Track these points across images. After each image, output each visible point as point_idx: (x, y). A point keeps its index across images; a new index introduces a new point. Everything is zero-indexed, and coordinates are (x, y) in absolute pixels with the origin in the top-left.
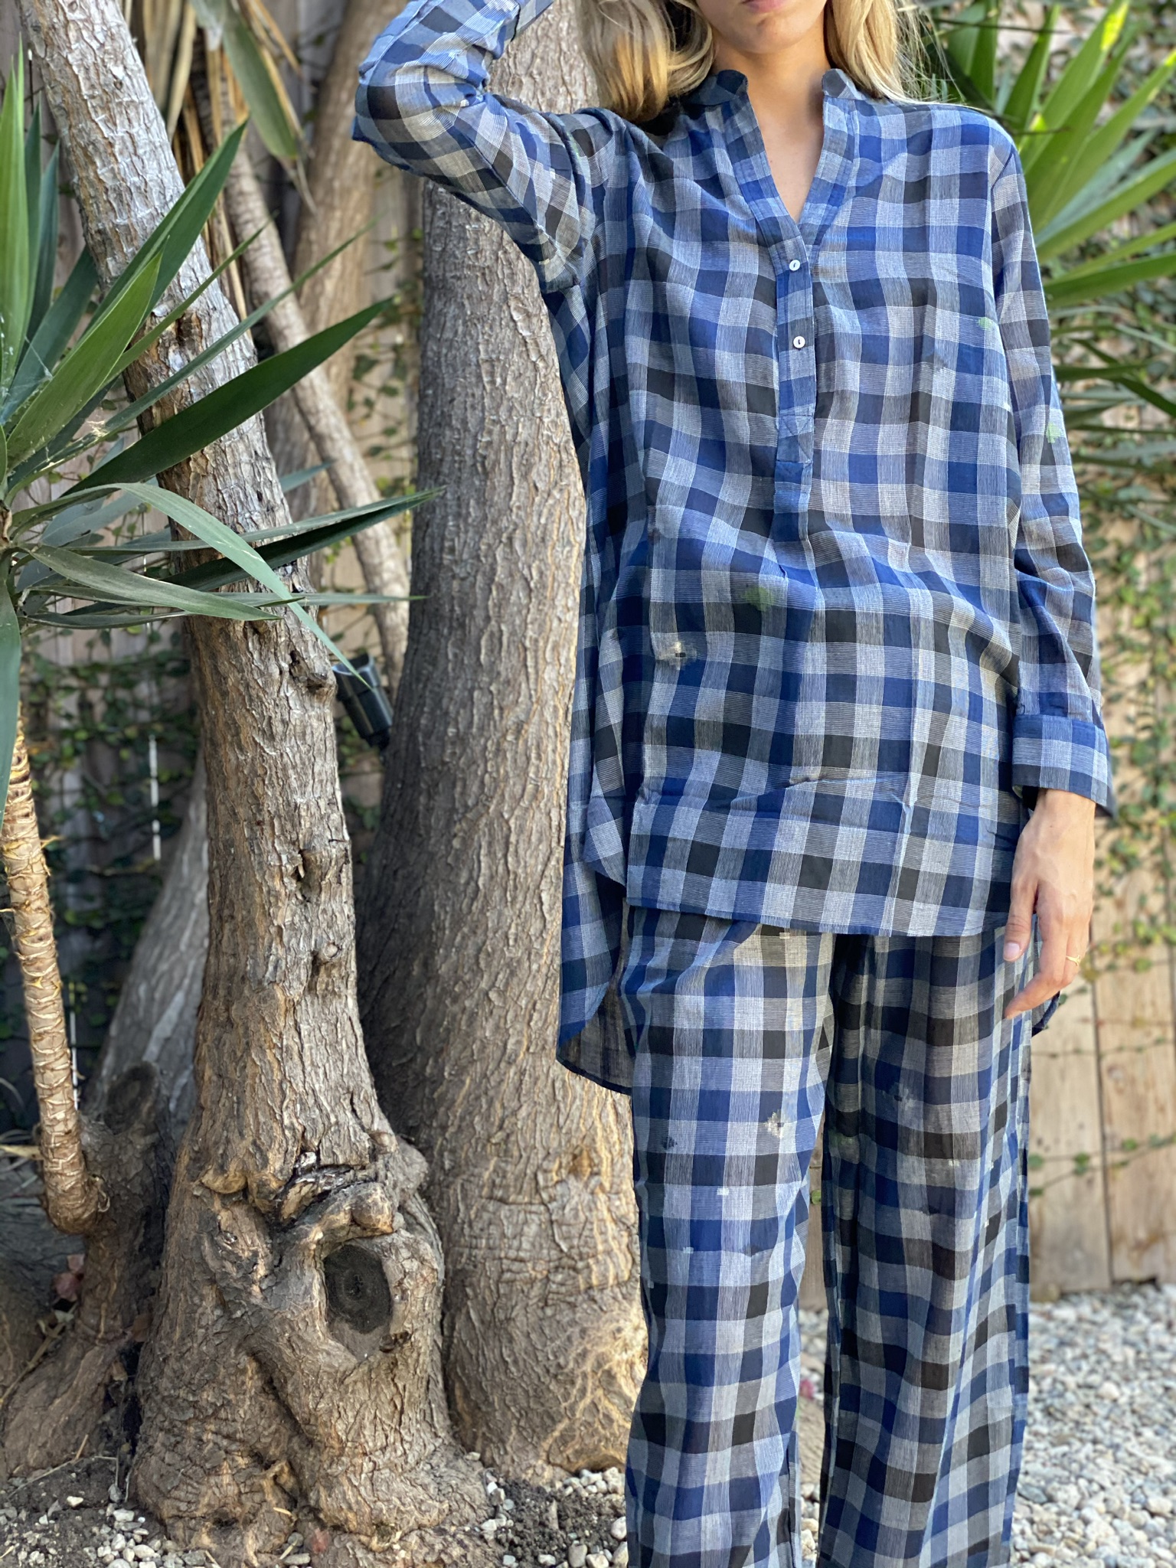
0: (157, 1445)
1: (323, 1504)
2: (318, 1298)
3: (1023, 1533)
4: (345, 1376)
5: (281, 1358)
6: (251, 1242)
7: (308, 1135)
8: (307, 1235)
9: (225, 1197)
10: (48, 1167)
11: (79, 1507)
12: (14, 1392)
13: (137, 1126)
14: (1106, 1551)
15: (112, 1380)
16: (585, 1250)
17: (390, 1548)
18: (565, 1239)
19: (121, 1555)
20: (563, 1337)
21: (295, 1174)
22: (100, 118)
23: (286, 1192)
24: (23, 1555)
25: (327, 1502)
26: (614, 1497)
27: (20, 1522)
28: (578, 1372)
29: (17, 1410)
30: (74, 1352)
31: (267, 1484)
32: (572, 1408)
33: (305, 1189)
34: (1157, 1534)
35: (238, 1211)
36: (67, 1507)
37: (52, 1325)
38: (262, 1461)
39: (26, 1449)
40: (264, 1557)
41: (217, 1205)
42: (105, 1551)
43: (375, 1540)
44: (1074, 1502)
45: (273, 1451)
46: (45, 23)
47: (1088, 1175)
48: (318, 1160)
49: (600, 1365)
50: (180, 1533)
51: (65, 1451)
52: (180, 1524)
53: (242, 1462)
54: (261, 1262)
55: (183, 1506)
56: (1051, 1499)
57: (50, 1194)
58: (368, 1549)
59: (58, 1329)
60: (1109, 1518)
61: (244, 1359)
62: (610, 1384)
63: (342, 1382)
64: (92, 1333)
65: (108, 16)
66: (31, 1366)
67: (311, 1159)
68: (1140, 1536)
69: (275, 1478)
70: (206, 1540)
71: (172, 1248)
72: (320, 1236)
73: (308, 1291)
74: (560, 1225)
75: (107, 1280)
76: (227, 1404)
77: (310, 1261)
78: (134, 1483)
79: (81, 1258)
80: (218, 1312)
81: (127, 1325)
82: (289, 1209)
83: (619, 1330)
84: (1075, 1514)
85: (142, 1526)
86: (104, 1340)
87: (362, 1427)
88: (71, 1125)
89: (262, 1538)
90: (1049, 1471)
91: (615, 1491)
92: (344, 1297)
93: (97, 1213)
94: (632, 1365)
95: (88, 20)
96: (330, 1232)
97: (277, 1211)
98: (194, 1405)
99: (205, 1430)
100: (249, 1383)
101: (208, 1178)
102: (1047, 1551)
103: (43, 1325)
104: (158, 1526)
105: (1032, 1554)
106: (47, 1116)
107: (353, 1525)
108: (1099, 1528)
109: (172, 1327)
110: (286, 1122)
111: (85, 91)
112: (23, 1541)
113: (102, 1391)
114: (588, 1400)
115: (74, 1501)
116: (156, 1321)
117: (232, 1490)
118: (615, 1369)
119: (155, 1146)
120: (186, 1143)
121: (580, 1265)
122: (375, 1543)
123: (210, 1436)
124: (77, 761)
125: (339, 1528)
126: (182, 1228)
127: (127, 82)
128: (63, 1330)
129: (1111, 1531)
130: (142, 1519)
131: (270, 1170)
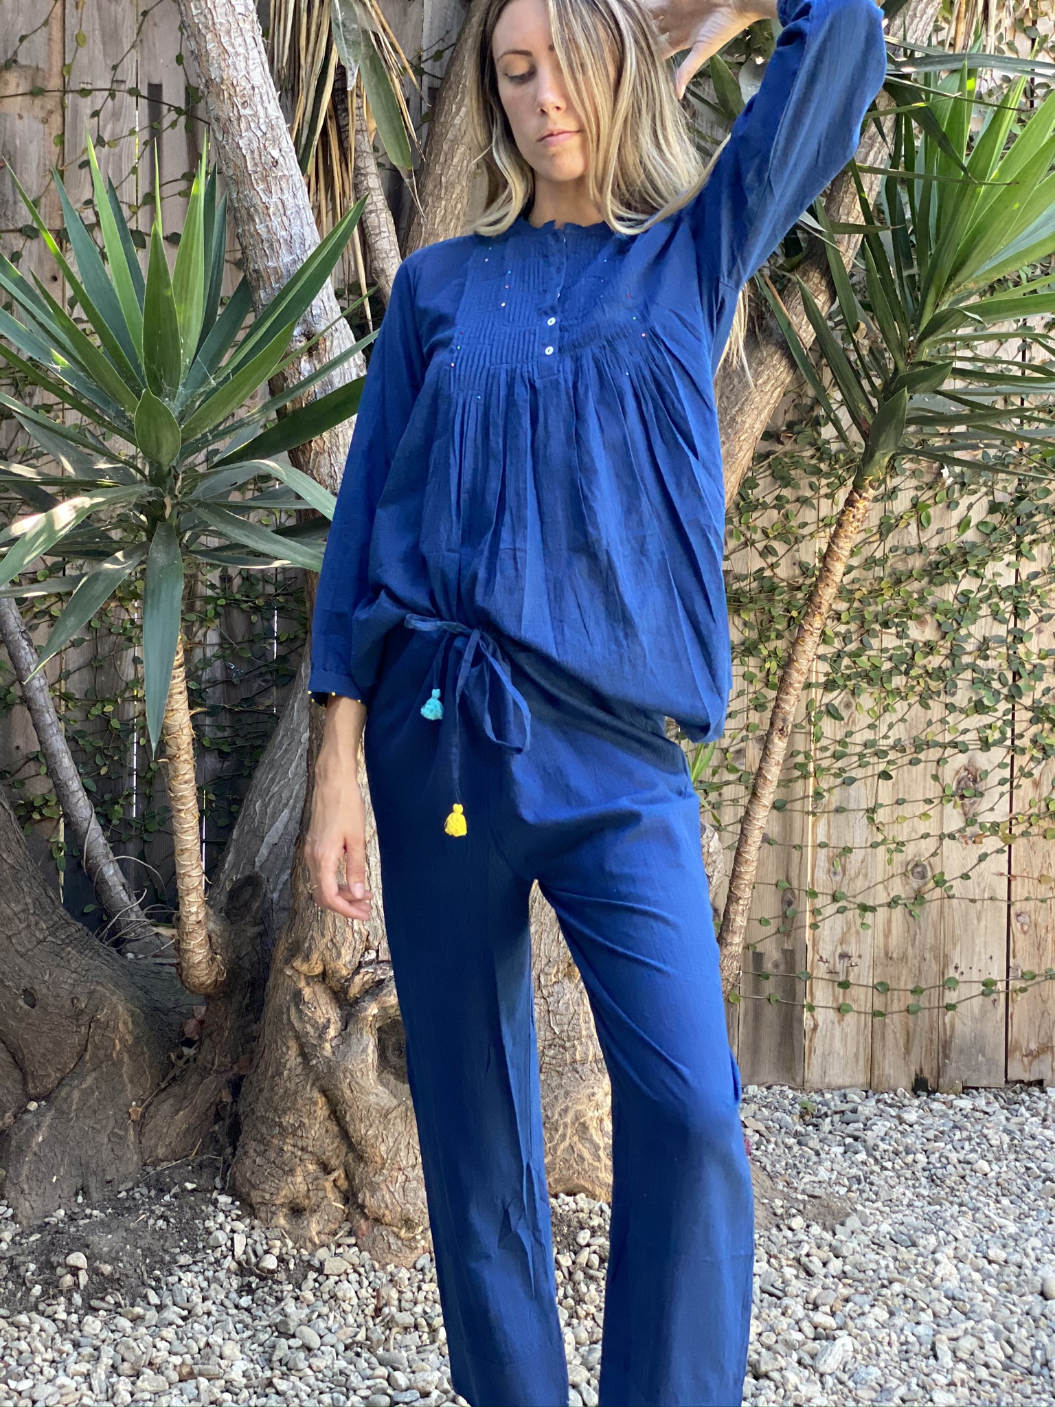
0: (251, 1151)
1: (367, 1203)
2: (372, 1055)
3: (887, 1267)
4: (388, 1113)
5: (343, 1096)
6: (325, 1011)
7: (371, 938)
8: (366, 1009)
9: (309, 979)
10: (184, 946)
11: (194, 1190)
12: (151, 1104)
13: (248, 919)
14: (948, 1285)
15: (221, 1101)
16: (572, 1034)
17: (414, 1238)
18: (558, 1025)
19: (221, 1228)
20: (552, 1096)
21: (360, 966)
22: (260, 187)
23: (353, 977)
24: (151, 1222)
25: (370, 1201)
26: (581, 1215)
27: (149, 1197)
28: (561, 1122)
29: (152, 1117)
30: (194, 1079)
31: (329, 1185)
32: (555, 1149)
33: (367, 977)
34: (991, 1277)
35: (319, 988)
36: (184, 1190)
37: (180, 1057)
38: (326, 1169)
39: (156, 1146)
40: (323, 1237)
41: (302, 984)
42: (210, 1224)
43: (403, 1231)
44: (931, 1248)
45: (334, 1162)
46: (223, 116)
47: (994, 996)
48: (378, 956)
49: (577, 1119)
50: (263, 1215)
51: (184, 1149)
52: (263, 1208)
53: (311, 1168)
54: (332, 1026)
55: (267, 1196)
56: (914, 1245)
57: (184, 964)
58: (397, 1236)
59: (184, 1059)
60: (955, 1262)
61: (317, 1095)
62: (584, 1133)
63: (386, 1116)
64: (209, 1066)
65: (270, 111)
66: (163, 1085)
67: (373, 955)
68: (977, 1276)
69: (335, 1181)
70: (282, 1221)
71: (269, 1012)
72: (375, 1011)
73: (364, 1050)
74: (555, 1015)
75: (221, 1028)
76: (302, 1125)
77: (368, 1028)
78: (233, 1176)
79: (203, 1009)
80: (299, 1060)
81: (233, 1062)
82: (354, 990)
83: (593, 1094)
84: (930, 1257)
85: (238, 1208)
86: (218, 1072)
87: (398, 1150)
88: (201, 917)
89: (322, 1222)
90: (921, 1223)
91: (582, 1211)
92: (389, 1054)
93: (216, 981)
94: (601, 1120)
95: (255, 115)
96: (383, 1009)
97: (345, 990)
98: (280, 1125)
99: (285, 1143)
100: (319, 1113)
101: (297, 963)
102: (901, 1281)
103: (173, 1057)
104: (250, 1209)
105: (891, 1283)
106: (184, 910)
107: (388, 1219)
108: (946, 1268)
109: (267, 1069)
110: (356, 928)
111: (250, 168)
112: (152, 1212)
113: (213, 1107)
114: (567, 1143)
115: (189, 1186)
116: (255, 1062)
117: (303, 1188)
118: (588, 1123)
119: (261, 935)
120: (284, 936)
121: (568, 1044)
122: (403, 1233)
123: (290, 1148)
124: (217, 621)
125: (377, 1221)
126: (278, 998)
127: (281, 160)
128: (188, 1061)
129: (954, 1271)
130: (238, 1203)
131: (341, 962)
